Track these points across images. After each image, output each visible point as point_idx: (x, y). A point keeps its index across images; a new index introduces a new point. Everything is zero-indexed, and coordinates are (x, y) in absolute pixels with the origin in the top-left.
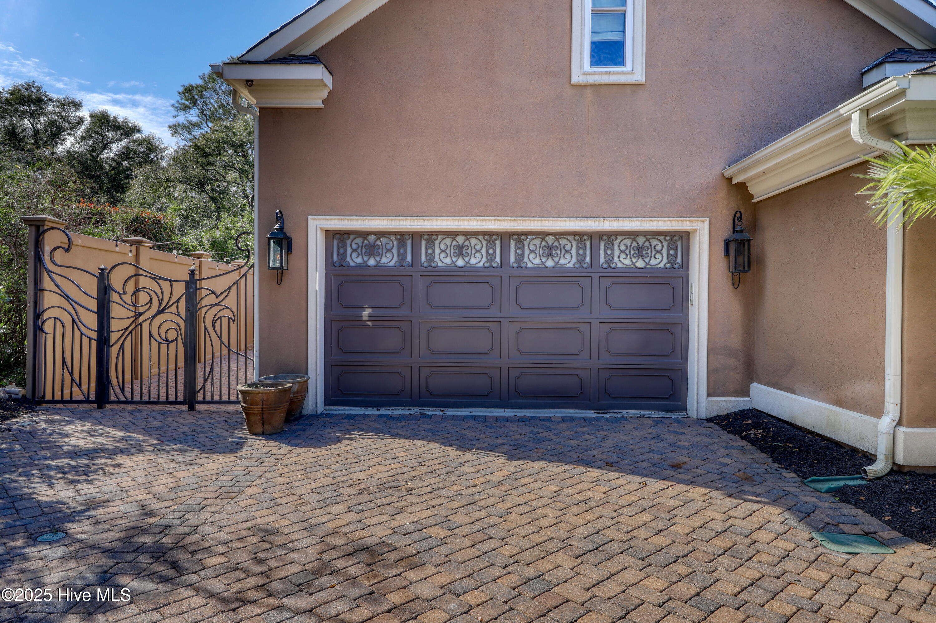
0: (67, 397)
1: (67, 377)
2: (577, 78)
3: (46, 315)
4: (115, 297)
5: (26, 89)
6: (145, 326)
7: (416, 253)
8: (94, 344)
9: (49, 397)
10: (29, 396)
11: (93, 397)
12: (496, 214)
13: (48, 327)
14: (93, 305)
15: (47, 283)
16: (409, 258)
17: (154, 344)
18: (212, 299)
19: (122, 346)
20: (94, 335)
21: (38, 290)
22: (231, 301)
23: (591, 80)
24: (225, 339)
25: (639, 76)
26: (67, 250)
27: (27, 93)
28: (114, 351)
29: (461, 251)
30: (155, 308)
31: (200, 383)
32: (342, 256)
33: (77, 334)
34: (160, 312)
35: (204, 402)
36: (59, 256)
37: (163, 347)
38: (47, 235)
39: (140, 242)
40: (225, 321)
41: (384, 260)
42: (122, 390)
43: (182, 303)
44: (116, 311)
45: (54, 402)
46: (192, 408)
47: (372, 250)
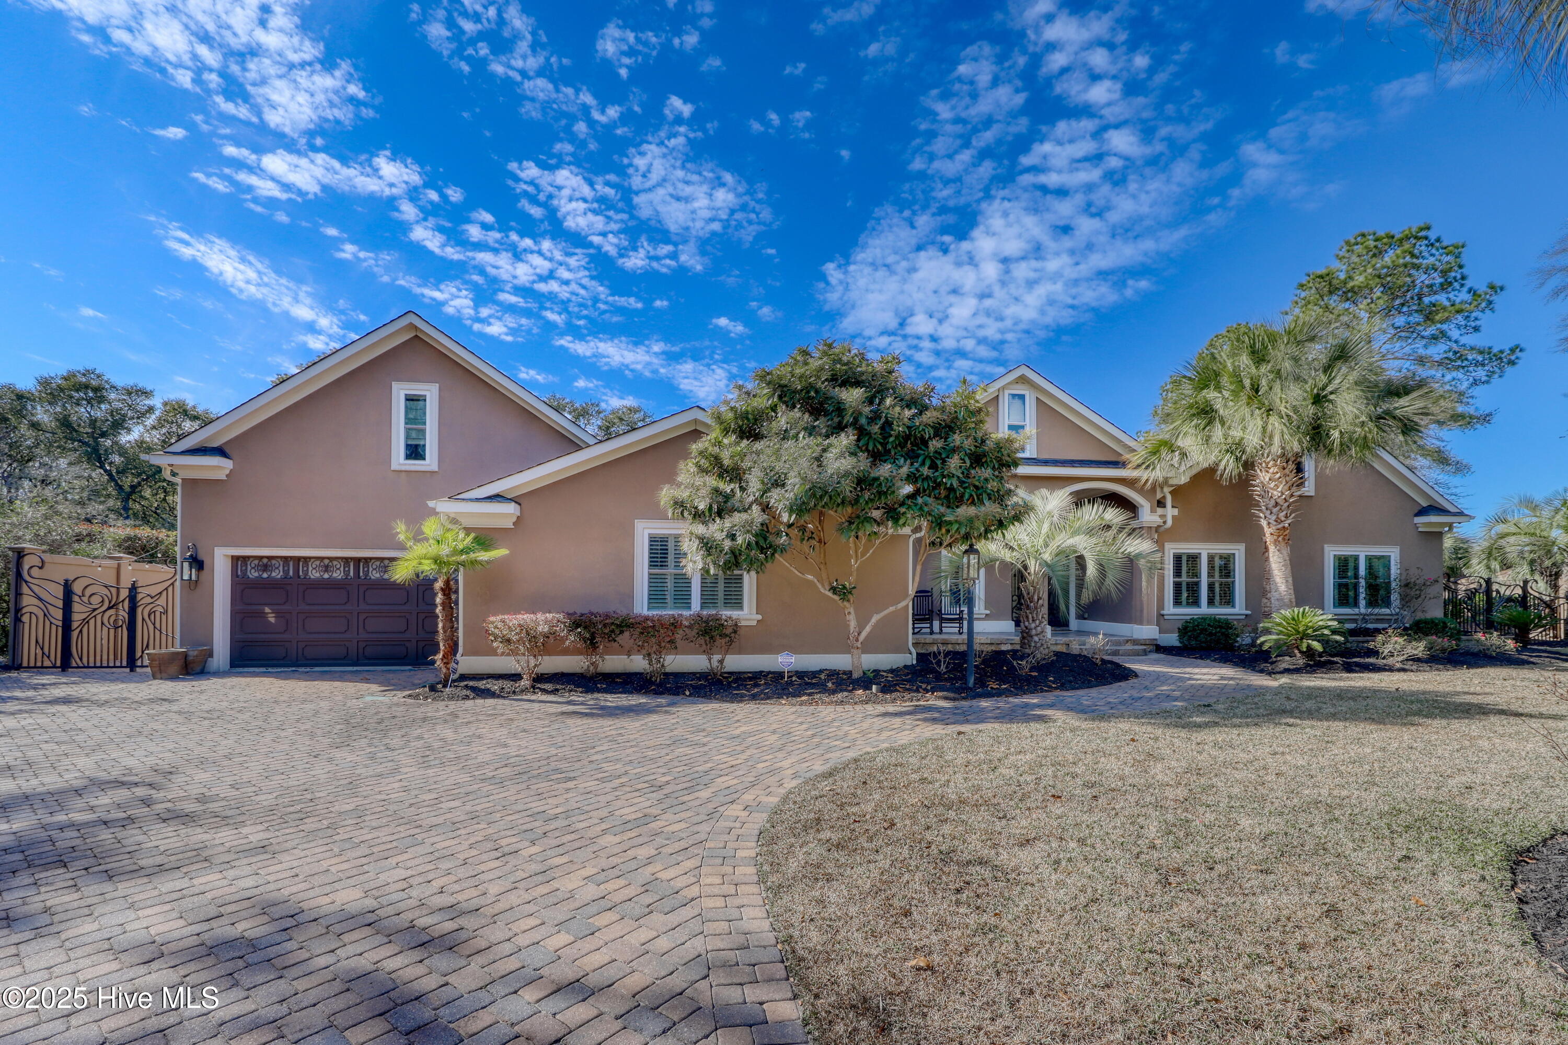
0: (39, 664)
1: (39, 651)
2: (394, 466)
3: (24, 611)
4: (76, 598)
5: (84, 375)
6: (99, 617)
7: (297, 570)
8: (60, 629)
9: (25, 664)
10: (10, 663)
11: (58, 664)
12: (342, 548)
13: (25, 618)
14: (60, 604)
15: (25, 589)
16: (291, 573)
17: (105, 630)
18: (149, 600)
19: (81, 631)
20: (60, 623)
21: (18, 594)
22: (162, 601)
23: (403, 468)
24: (158, 625)
25: (435, 467)
26: (41, 568)
27: (84, 380)
28: (75, 634)
29: (327, 569)
30: (106, 605)
31: (139, 654)
32: (244, 572)
33: (48, 623)
34: (109, 608)
35: (142, 666)
36: (35, 572)
37: (112, 631)
38: (26, 558)
39: (121, 558)
40: (158, 614)
41: (274, 574)
42: (81, 659)
43: (126, 603)
44: (76, 607)
45: (29, 667)
46: (132, 670)
47: (265, 568)
